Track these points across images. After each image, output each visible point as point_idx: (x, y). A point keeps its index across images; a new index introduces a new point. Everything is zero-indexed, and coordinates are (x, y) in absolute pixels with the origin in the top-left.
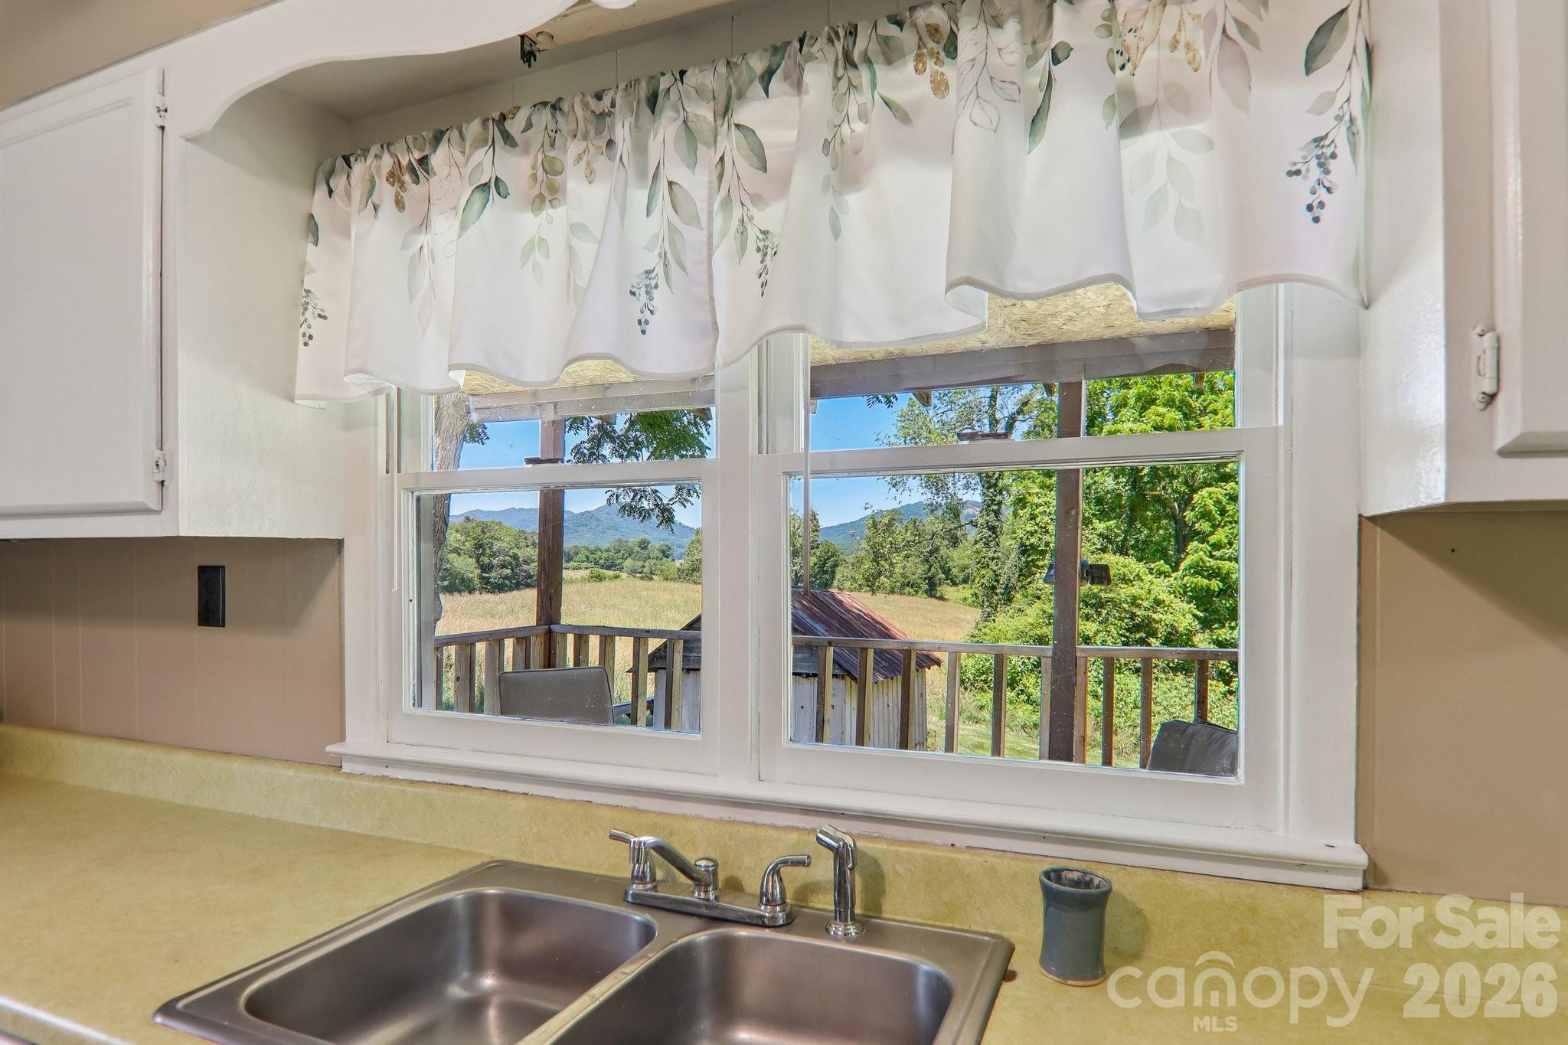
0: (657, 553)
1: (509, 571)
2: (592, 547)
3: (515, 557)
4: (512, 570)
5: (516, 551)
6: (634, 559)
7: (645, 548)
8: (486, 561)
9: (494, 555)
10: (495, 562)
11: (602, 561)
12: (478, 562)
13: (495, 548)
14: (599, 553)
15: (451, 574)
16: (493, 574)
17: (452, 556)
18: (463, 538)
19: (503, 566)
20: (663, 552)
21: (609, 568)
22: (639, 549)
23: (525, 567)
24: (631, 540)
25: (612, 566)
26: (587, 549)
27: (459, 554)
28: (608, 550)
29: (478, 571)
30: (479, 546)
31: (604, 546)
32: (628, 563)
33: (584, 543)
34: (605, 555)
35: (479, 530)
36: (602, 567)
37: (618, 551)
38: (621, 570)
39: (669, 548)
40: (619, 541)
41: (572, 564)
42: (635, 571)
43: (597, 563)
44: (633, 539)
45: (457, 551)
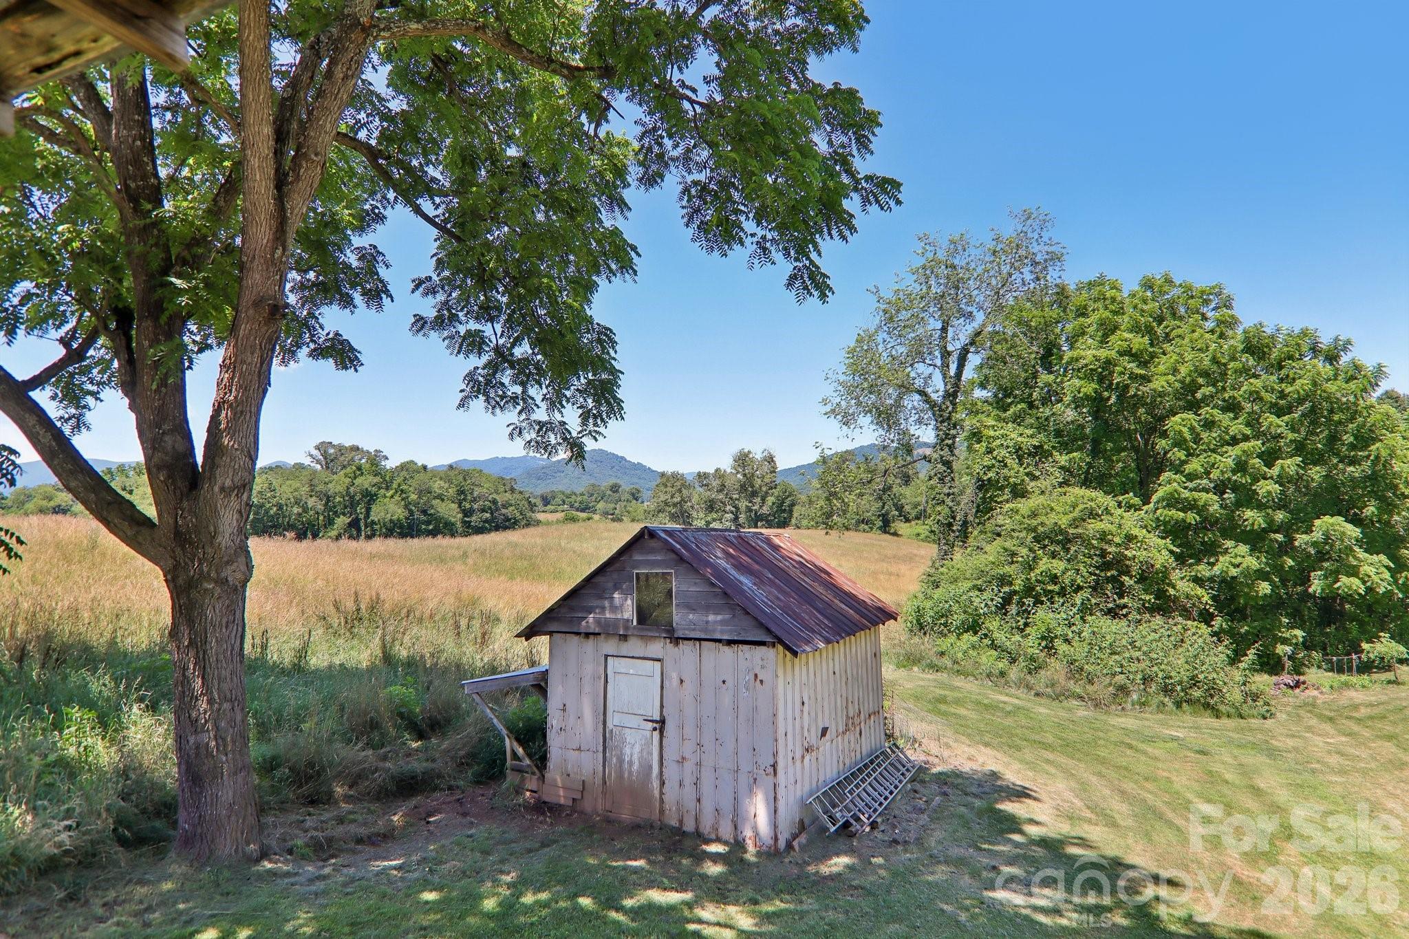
0: (627, 496)
1: (488, 515)
2: (568, 492)
3: (494, 502)
4: (492, 513)
5: (495, 496)
6: (606, 502)
7: (617, 491)
8: (468, 506)
9: (474, 500)
10: (476, 506)
11: (577, 505)
12: (460, 506)
13: (476, 494)
14: (574, 497)
15: (435, 519)
16: (474, 518)
17: (436, 502)
18: (447, 485)
19: (483, 511)
20: (633, 495)
21: (583, 511)
22: (611, 493)
23: (504, 511)
25: (586, 509)
26: (562, 493)
27: (443, 500)
28: (582, 494)
29: (460, 516)
30: (461, 492)
31: (579, 490)
32: (601, 506)
33: (561, 488)
34: (579, 499)
35: (461, 478)
36: (577, 510)
37: (592, 495)
38: (594, 512)
39: (639, 491)
40: (593, 485)
41: (549, 507)
42: (607, 513)
43: (572, 506)
44: (605, 484)
45: (440, 497)
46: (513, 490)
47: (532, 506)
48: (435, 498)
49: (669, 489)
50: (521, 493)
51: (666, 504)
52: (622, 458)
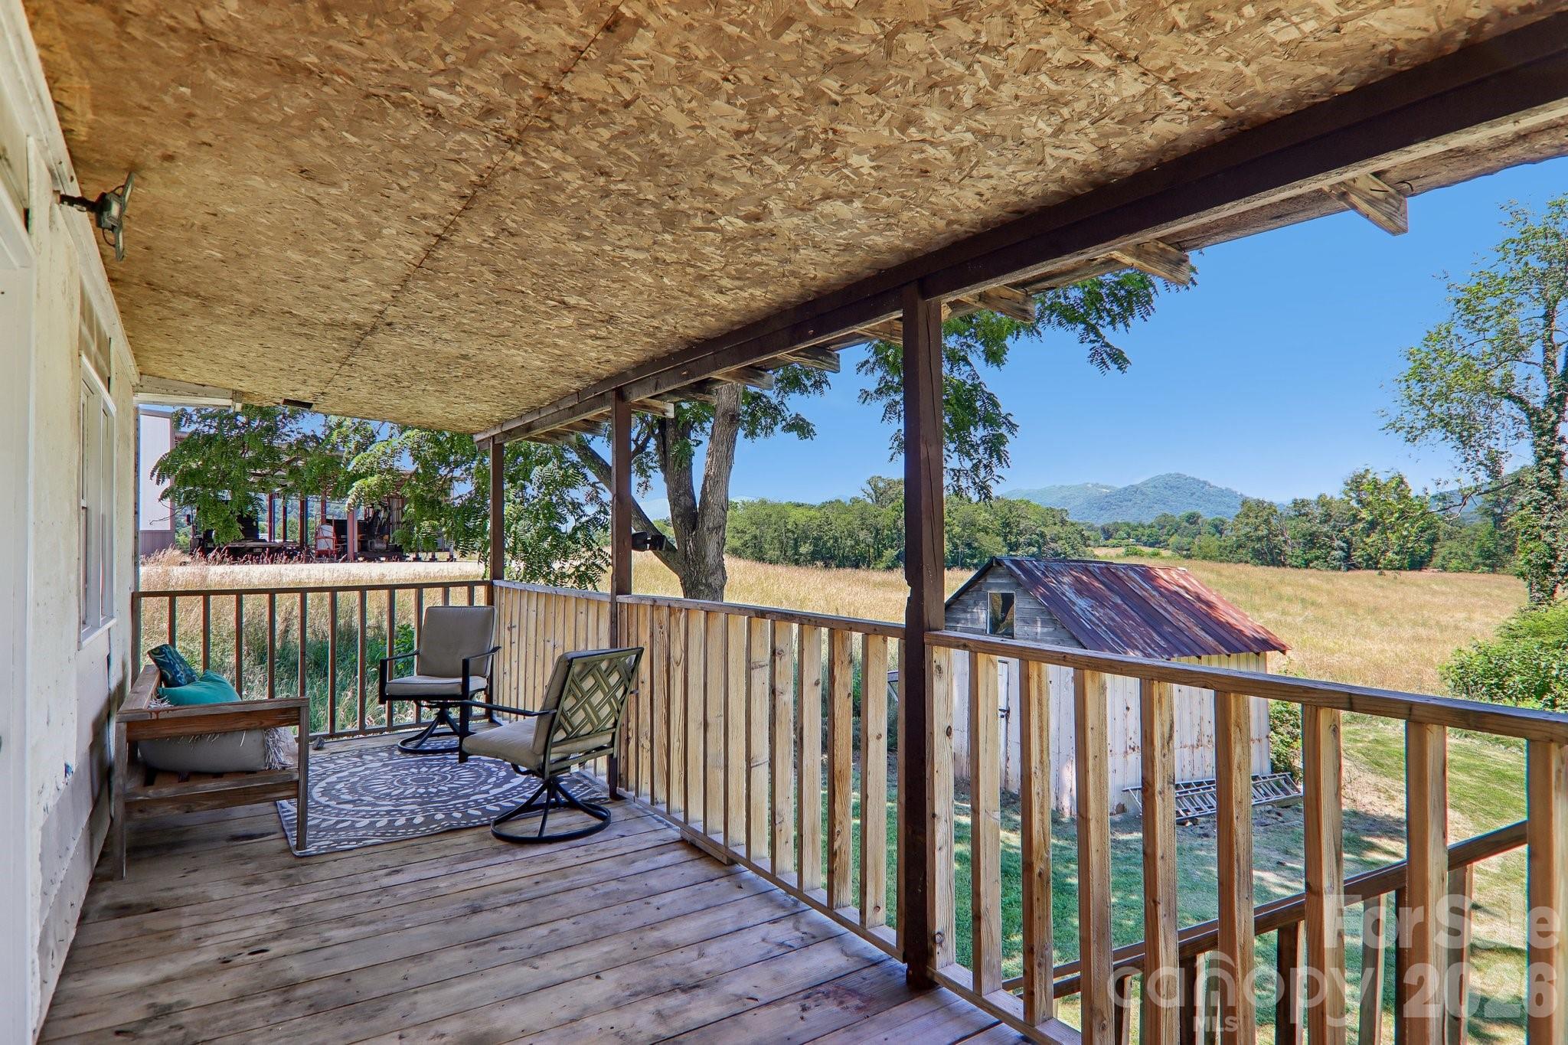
0: (1207, 528)
1: (1035, 549)
2: (1134, 523)
3: (1042, 535)
4: (1039, 548)
5: (1043, 529)
6: (1181, 535)
7: (1195, 523)
8: (1013, 539)
9: (1020, 533)
10: (1022, 540)
11: (1144, 538)
12: (1005, 540)
13: (1022, 527)
14: (1140, 529)
15: (981, 553)
16: (1020, 553)
17: (981, 534)
18: (992, 518)
19: (1030, 544)
20: (1216, 527)
21: (1152, 545)
22: (1187, 525)
23: (1053, 545)
24: (1181, 514)
25: (1156, 543)
26: (1128, 525)
27: (987, 533)
28: (1151, 526)
29: (1005, 549)
30: (1007, 525)
31: (1148, 521)
32: (1174, 540)
33: (1128, 519)
34: (1148, 531)
35: (1006, 510)
36: (1145, 544)
37: (1163, 527)
38: (1166, 547)
39: (1223, 522)
40: (1165, 515)
41: (1111, 541)
42: (1182, 549)
43: (1138, 540)
44: (1181, 513)
45: (985, 530)
46: (1063, 522)
47: (1085, 540)
48: (979, 531)
49: (1252, 520)
50: (1072, 524)
51: (1248, 537)
52: (1205, 483)
